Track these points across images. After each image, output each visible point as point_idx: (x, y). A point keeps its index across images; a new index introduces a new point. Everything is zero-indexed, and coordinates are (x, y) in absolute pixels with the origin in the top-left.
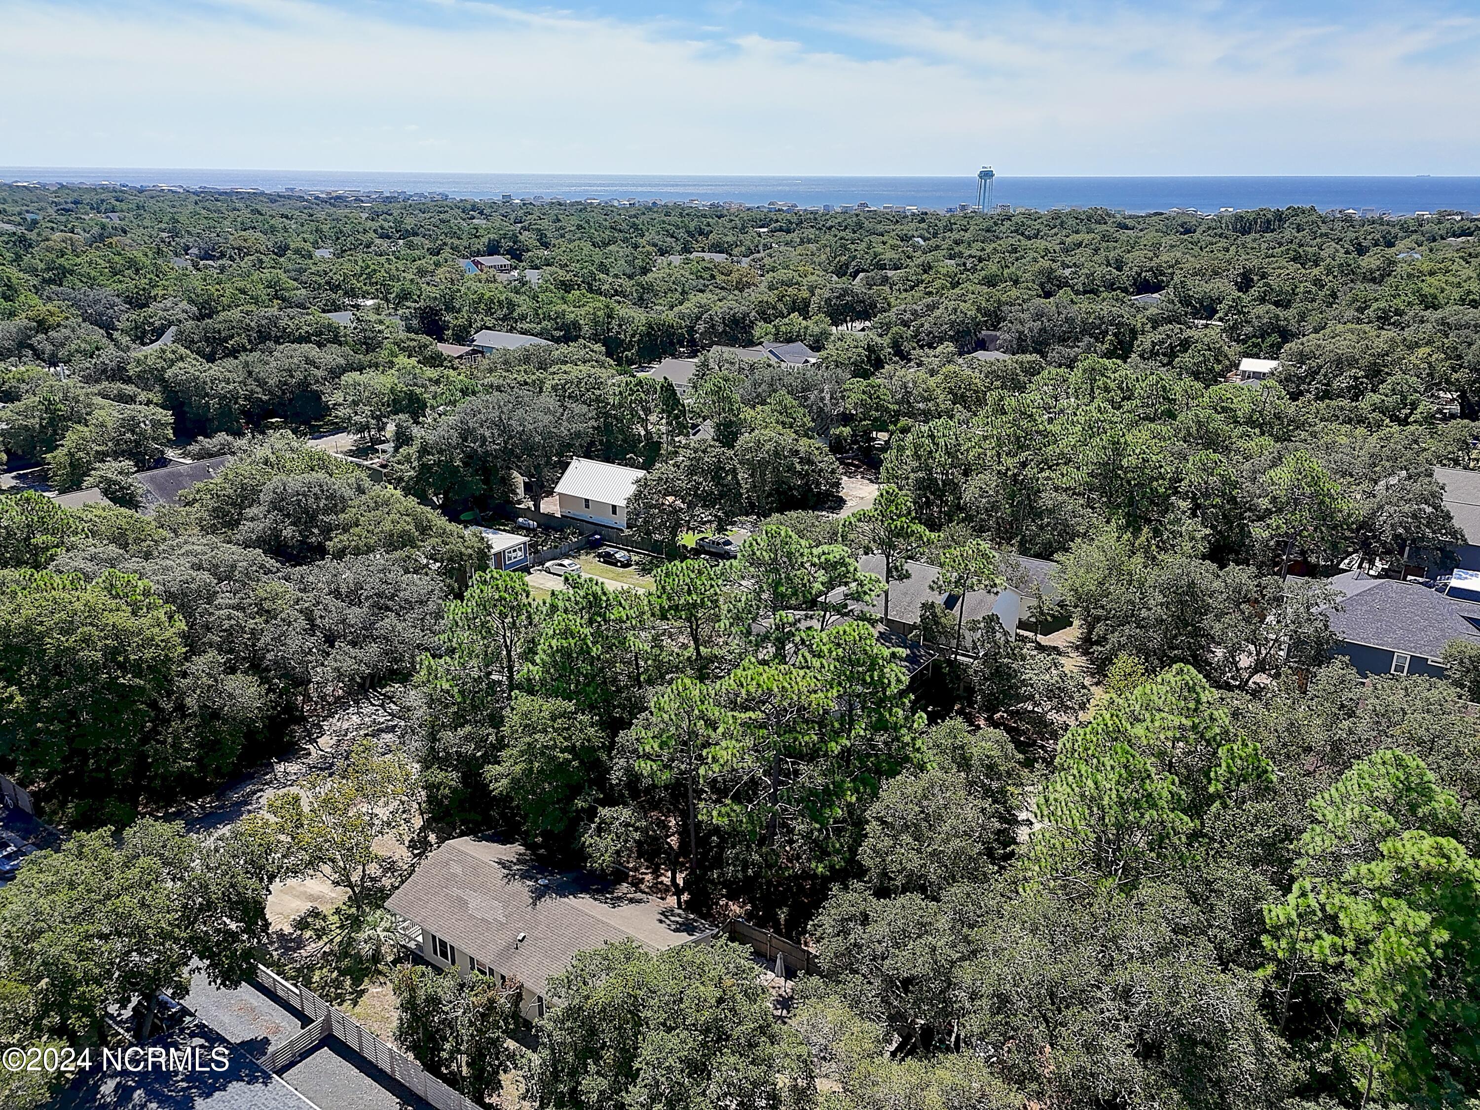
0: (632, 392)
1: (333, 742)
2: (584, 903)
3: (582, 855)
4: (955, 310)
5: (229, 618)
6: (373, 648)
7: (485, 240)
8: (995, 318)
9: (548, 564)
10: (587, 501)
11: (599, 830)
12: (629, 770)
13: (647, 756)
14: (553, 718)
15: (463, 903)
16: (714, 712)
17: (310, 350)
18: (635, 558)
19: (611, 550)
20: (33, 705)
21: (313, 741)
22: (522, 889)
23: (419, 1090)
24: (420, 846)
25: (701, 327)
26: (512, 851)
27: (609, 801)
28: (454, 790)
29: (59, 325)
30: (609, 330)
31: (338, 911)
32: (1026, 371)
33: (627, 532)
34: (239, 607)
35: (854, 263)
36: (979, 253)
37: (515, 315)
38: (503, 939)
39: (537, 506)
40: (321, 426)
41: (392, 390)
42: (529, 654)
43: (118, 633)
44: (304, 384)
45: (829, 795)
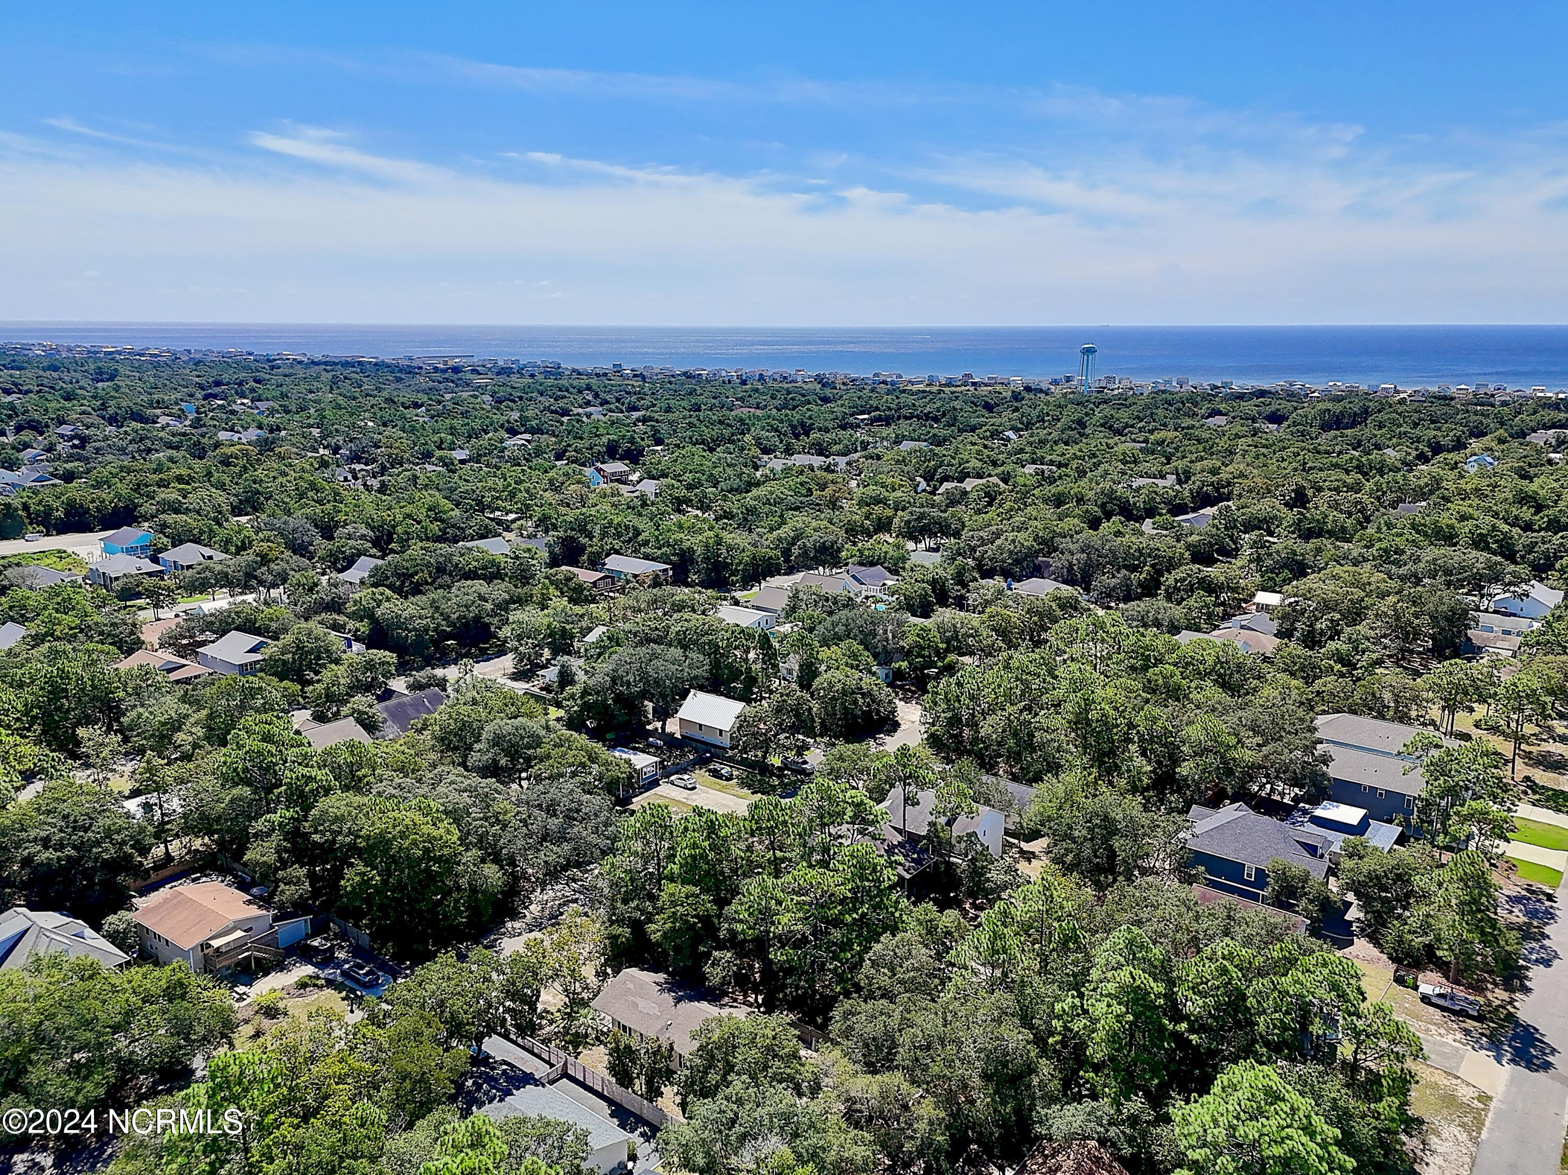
0: (736, 639)
1: (539, 908)
2: (704, 1005)
3: (703, 977)
4: (1013, 541)
5: (481, 826)
6: (566, 847)
7: (605, 440)
8: (1049, 546)
9: (672, 778)
10: (700, 725)
11: (713, 964)
12: (730, 930)
13: (741, 921)
14: (687, 898)
15: (636, 1005)
16: (780, 895)
17: (479, 586)
18: (735, 773)
19: (718, 766)
20: (385, 882)
21: (526, 908)
22: (669, 998)
23: (617, 1099)
24: (602, 975)
25: (795, 551)
26: (661, 977)
27: (720, 948)
28: (627, 939)
29: (277, 558)
30: (719, 556)
31: (559, 1011)
32: (1062, 607)
33: (730, 753)
34: (486, 819)
35: (940, 470)
36: (1059, 459)
37: (640, 538)
38: (659, 1025)
39: (663, 728)
40: (488, 649)
41: (549, 626)
42: (671, 857)
43: (430, 839)
44: (477, 618)
45: (845, 946)
